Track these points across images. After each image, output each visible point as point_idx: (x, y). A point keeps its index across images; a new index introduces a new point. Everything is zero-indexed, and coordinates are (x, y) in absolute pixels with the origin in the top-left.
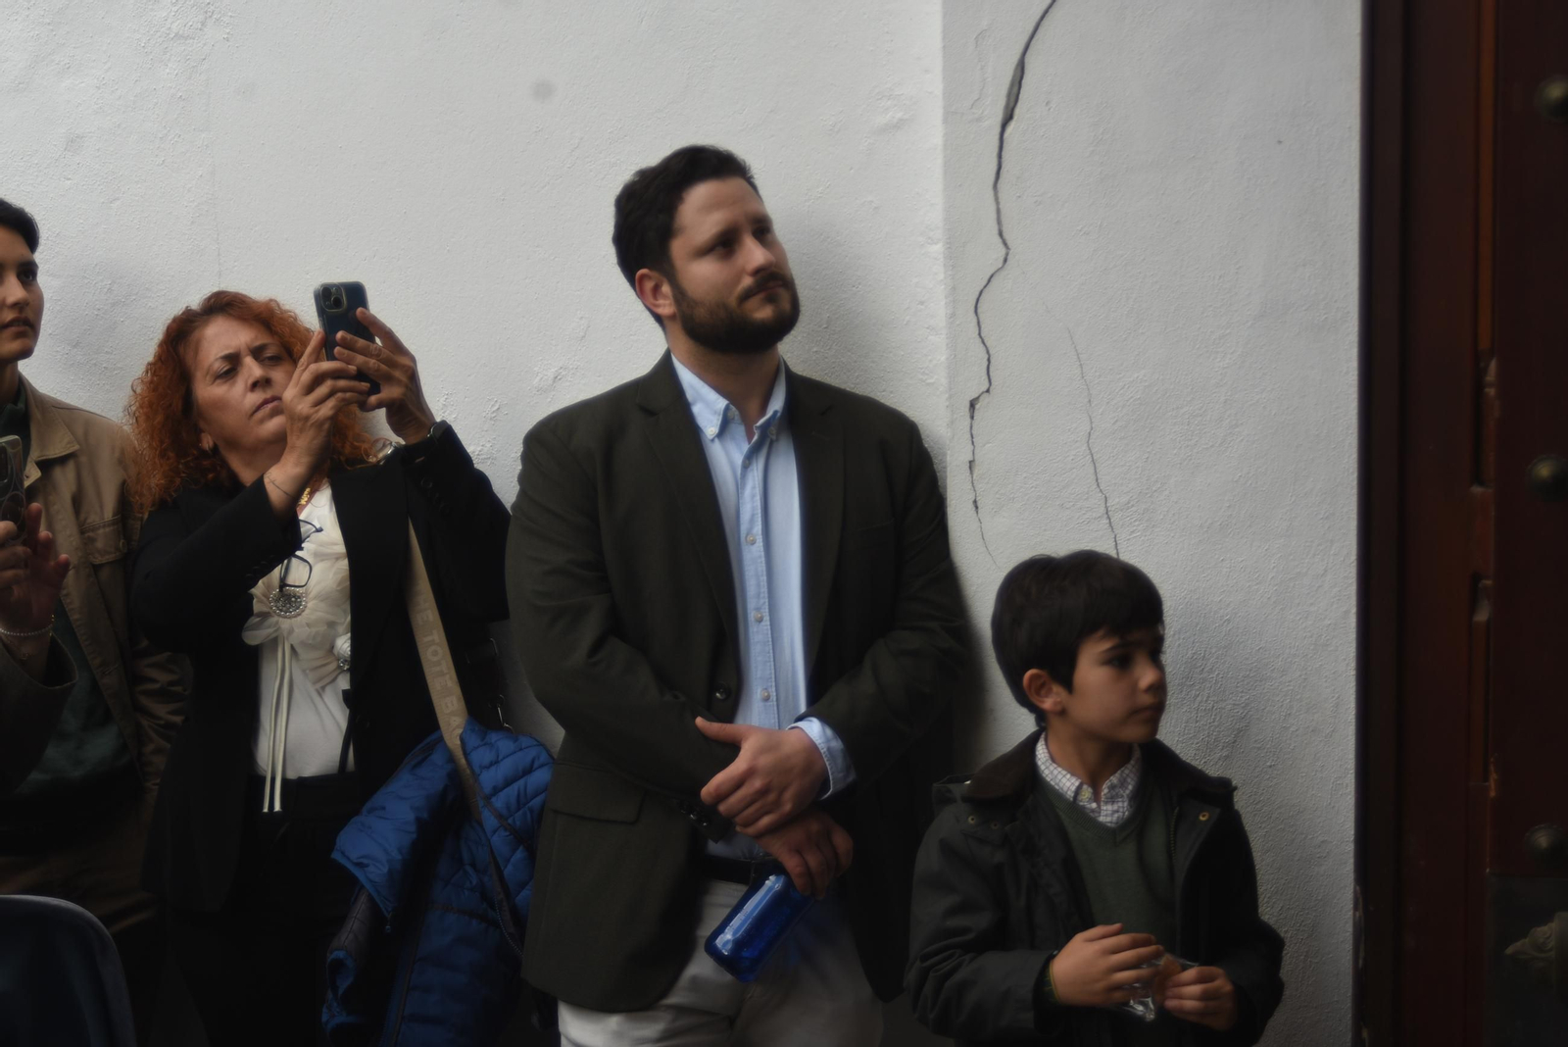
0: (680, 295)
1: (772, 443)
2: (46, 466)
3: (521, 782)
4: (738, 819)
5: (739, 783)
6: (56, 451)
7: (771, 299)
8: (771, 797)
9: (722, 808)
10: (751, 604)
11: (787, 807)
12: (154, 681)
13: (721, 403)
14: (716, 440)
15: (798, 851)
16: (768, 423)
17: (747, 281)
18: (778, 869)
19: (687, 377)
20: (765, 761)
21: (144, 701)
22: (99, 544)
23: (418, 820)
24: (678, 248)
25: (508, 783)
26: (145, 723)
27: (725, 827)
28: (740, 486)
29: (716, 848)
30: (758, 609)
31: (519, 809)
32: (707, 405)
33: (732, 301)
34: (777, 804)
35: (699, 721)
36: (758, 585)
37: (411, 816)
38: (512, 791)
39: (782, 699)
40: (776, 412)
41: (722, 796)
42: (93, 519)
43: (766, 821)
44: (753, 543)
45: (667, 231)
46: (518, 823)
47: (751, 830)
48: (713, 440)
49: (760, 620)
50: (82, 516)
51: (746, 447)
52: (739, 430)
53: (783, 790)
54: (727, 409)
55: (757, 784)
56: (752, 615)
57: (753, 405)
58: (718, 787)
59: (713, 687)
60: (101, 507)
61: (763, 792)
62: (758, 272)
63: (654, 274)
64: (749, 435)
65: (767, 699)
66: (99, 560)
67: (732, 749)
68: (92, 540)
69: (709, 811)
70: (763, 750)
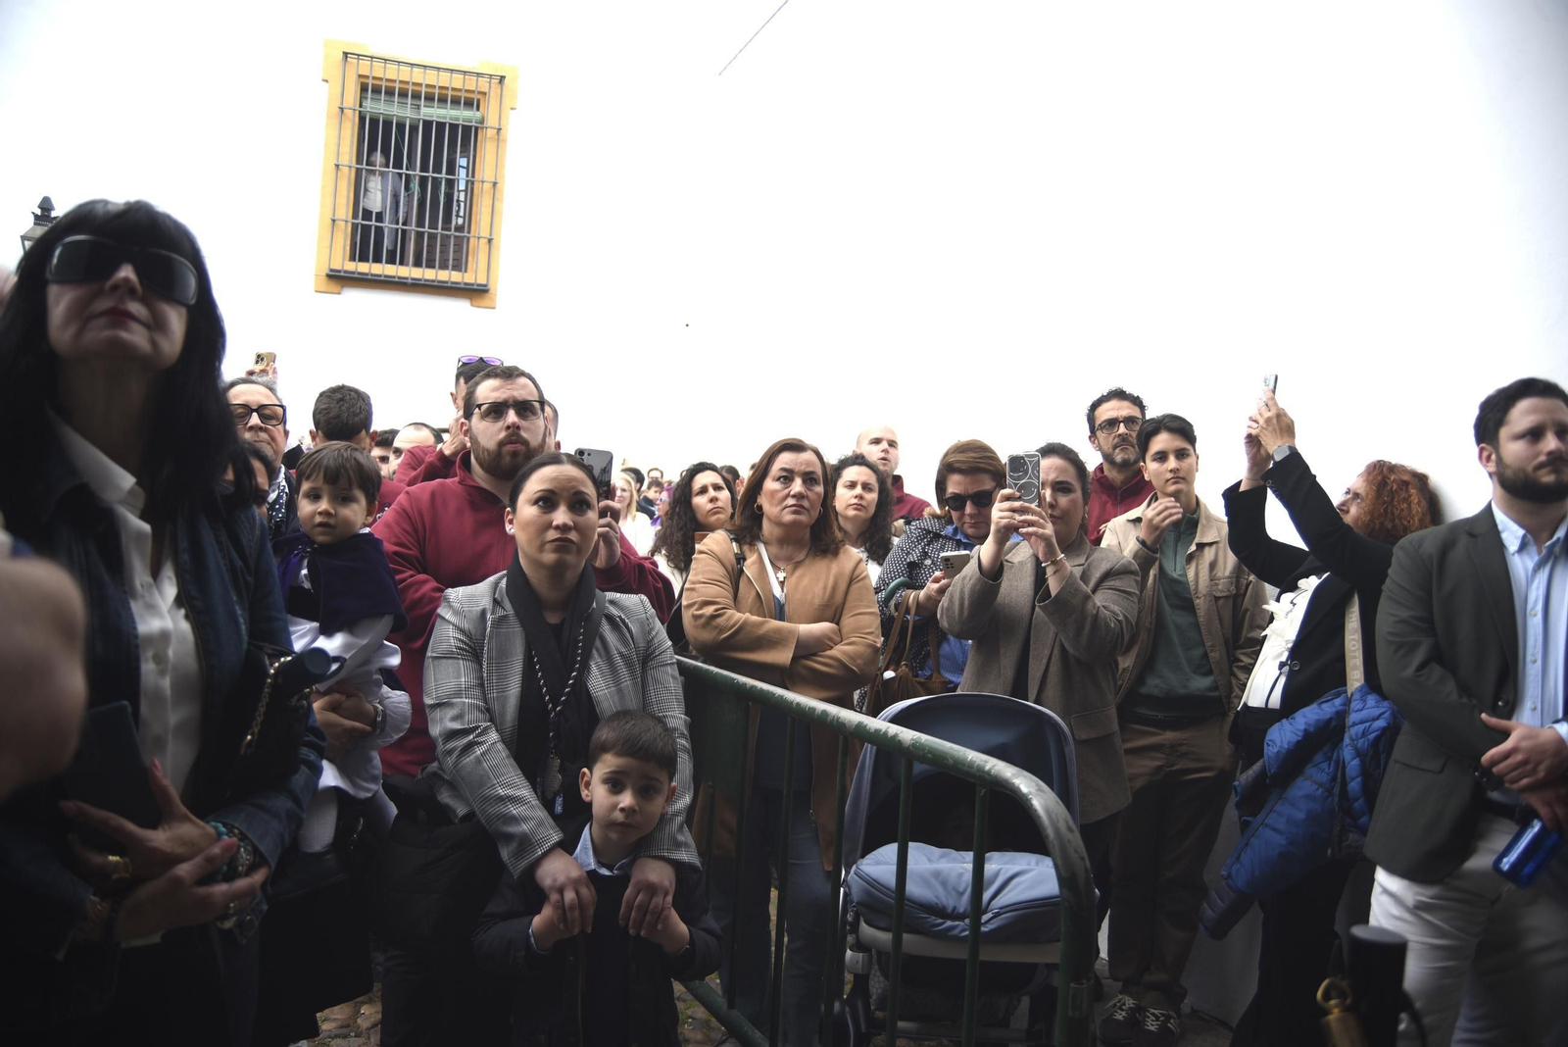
0: (1500, 461)
1: (1556, 557)
2: (1201, 546)
3: (1368, 724)
4: (1507, 778)
5: (1507, 755)
6: (1207, 540)
7: (1556, 471)
8: (1529, 767)
9: (1495, 770)
10: (1530, 651)
11: (1541, 774)
12: (1242, 661)
13: (1521, 532)
14: (1516, 555)
15: (1549, 804)
16: (1553, 545)
17: (1542, 458)
18: (1537, 816)
19: (1500, 517)
20: (1524, 744)
21: (1235, 670)
22: (1220, 587)
23: (1306, 731)
24: (1504, 433)
25: (1362, 722)
26: (1234, 682)
27: (1498, 782)
28: (1529, 583)
29: (1495, 795)
30: (1533, 655)
31: (1362, 738)
32: (1511, 533)
33: (1530, 469)
34: (1534, 771)
35: (1483, 715)
36: (1536, 640)
37: (1302, 727)
38: (1361, 727)
39: (1546, 709)
40: (1559, 539)
41: (1494, 762)
42: (1220, 574)
43: (1525, 781)
44: (1535, 615)
45: (1500, 422)
46: (1359, 745)
47: (1515, 786)
48: (1513, 554)
49: (1535, 661)
50: (1214, 573)
51: (1536, 558)
52: (1533, 549)
53: (1538, 763)
54: (1524, 536)
55: (1519, 757)
56: (1529, 658)
57: (1545, 535)
58: (1492, 757)
59: (1497, 698)
60: (1225, 569)
61: (1524, 763)
62: (1550, 453)
63: (1489, 447)
64: (1539, 552)
65: (1534, 709)
66: (1219, 594)
67: (1505, 734)
68: (1217, 584)
69: (1487, 771)
70: (1524, 738)
